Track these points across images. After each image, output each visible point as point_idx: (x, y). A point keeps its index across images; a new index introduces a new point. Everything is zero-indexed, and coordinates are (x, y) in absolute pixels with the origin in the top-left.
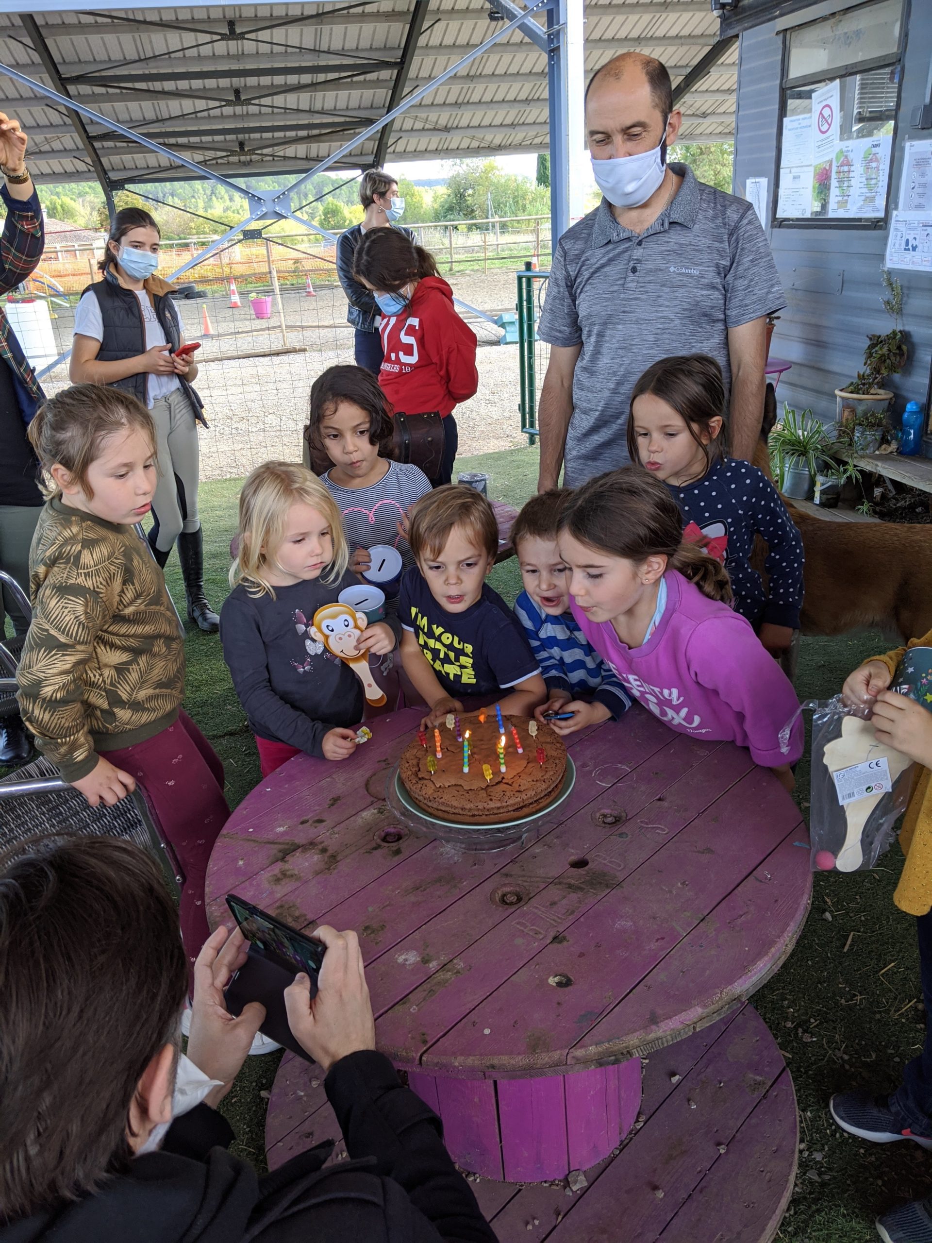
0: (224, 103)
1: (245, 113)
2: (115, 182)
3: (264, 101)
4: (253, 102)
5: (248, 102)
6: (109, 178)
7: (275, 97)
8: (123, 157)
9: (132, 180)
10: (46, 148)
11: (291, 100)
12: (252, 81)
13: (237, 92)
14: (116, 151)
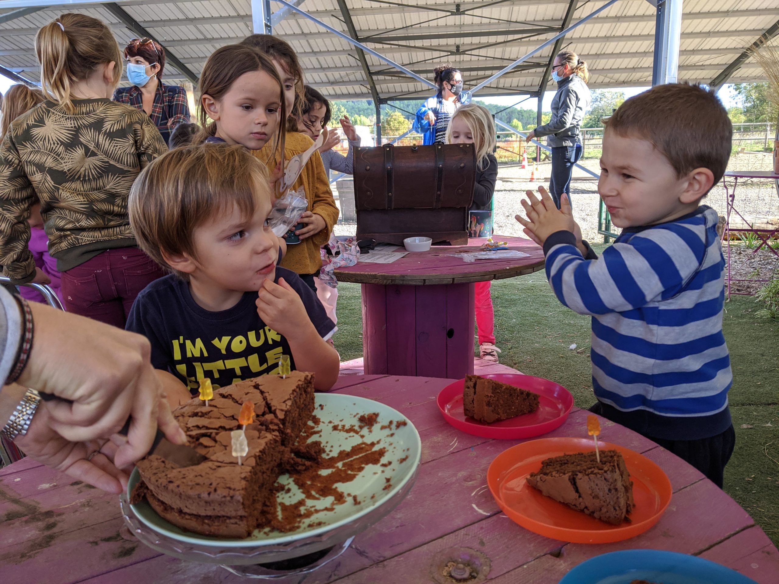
0: (449, 53)
1: (461, 60)
2: (382, 99)
3: (473, 52)
4: (466, 53)
5: (464, 53)
6: (379, 97)
7: (481, 50)
8: (388, 85)
9: (391, 99)
10: (346, 79)
11: (490, 52)
12: (467, 40)
13: (458, 47)
14: (385, 81)
